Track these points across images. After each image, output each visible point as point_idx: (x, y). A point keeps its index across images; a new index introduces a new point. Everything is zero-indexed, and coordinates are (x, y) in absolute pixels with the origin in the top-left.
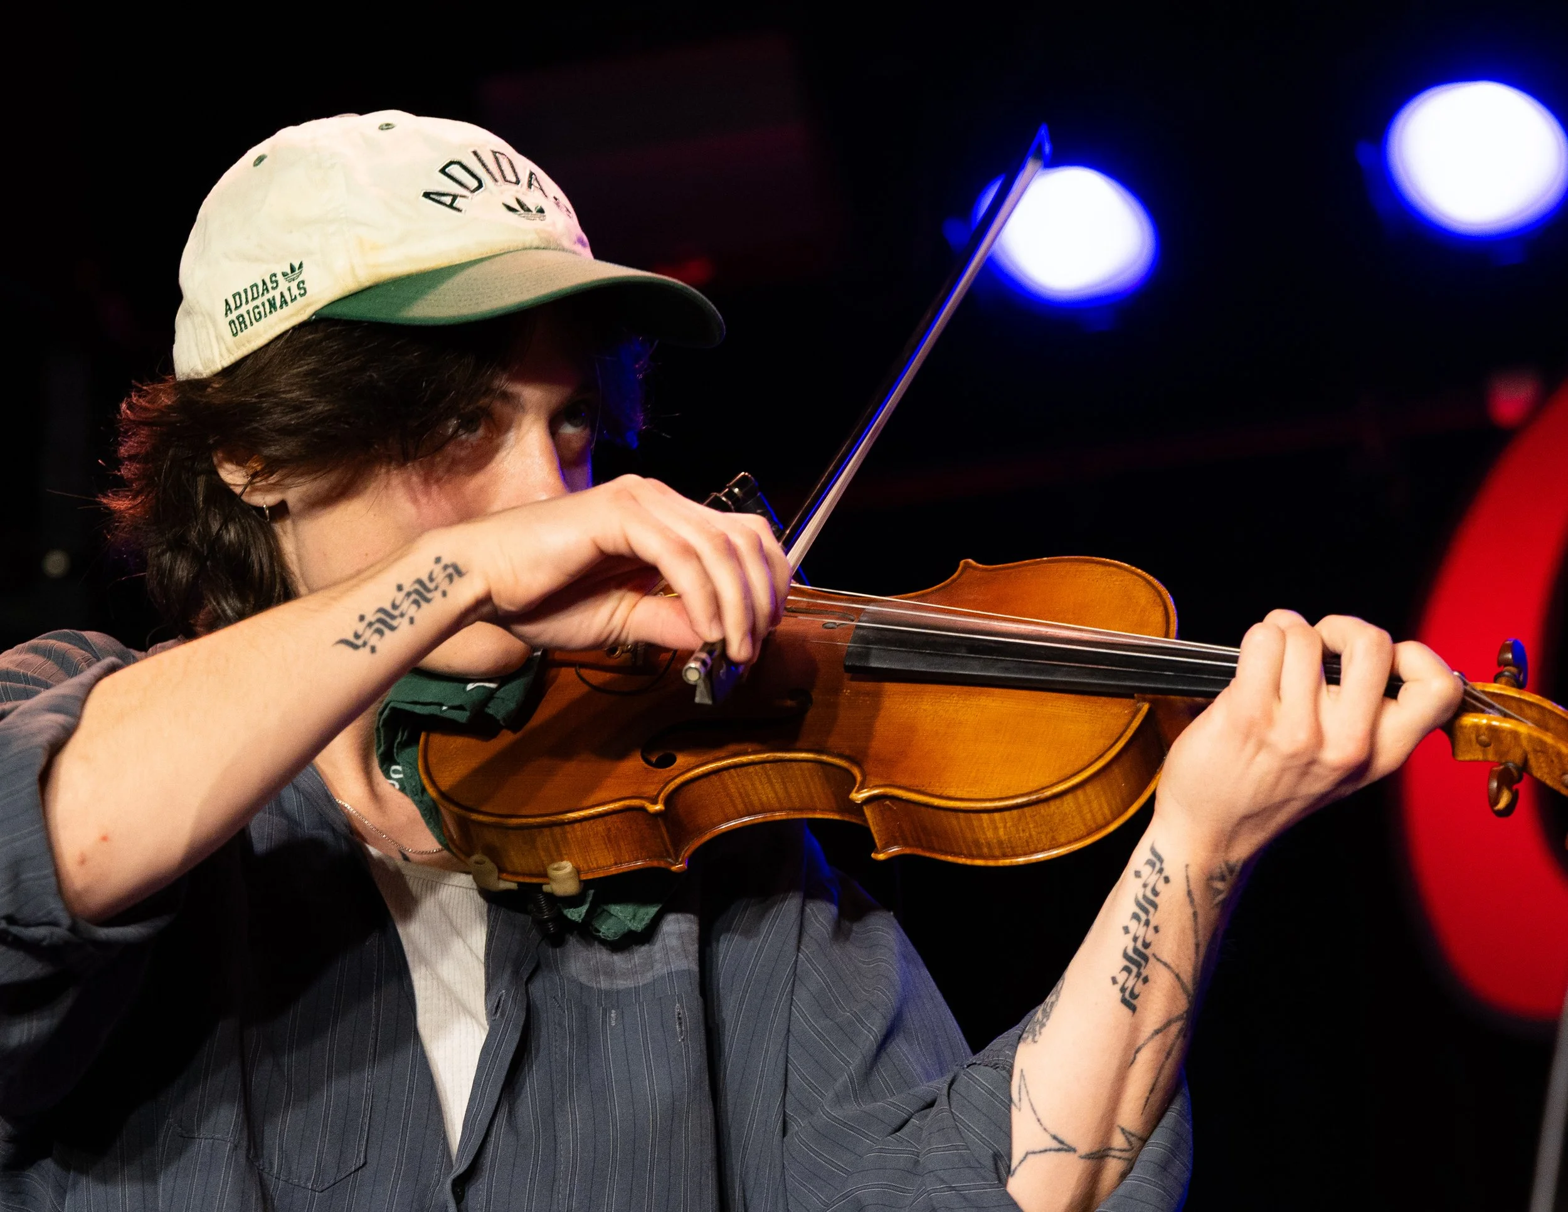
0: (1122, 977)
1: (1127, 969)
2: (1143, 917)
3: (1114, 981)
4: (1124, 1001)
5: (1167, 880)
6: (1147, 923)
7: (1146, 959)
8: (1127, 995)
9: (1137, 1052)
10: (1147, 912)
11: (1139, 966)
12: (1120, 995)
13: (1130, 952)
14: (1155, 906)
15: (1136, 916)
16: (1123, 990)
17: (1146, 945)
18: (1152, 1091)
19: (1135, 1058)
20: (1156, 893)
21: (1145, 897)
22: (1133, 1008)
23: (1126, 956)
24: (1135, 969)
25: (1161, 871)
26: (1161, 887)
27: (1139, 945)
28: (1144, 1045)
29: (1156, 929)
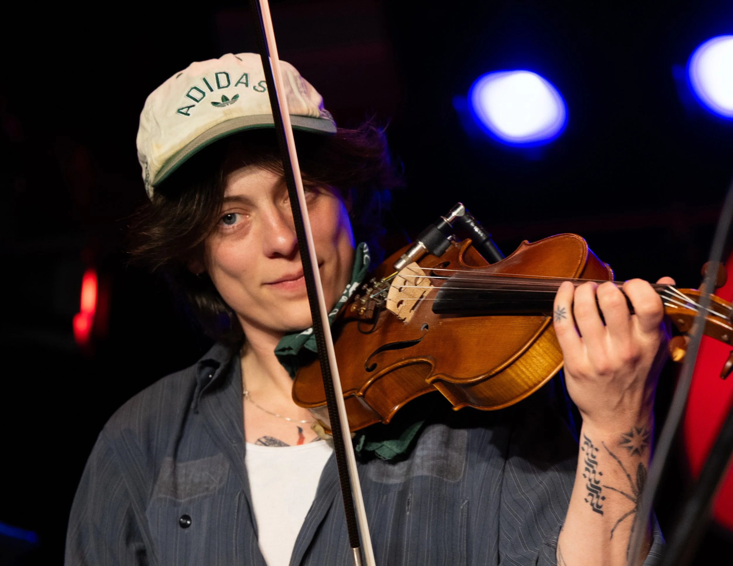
0: (590, 498)
1: (590, 494)
2: (591, 469)
3: (586, 501)
4: (594, 510)
5: (597, 450)
6: (594, 472)
7: (600, 489)
8: (595, 506)
9: (612, 531)
10: (592, 467)
11: (597, 492)
12: (591, 507)
13: (590, 486)
14: (596, 463)
15: (587, 469)
16: (592, 504)
17: (597, 482)
18: (628, 549)
19: (612, 535)
20: (594, 457)
21: (589, 460)
22: (601, 513)
23: (588, 488)
24: (595, 495)
25: (592, 446)
26: (595, 453)
27: (593, 483)
28: (615, 527)
29: (601, 474)
